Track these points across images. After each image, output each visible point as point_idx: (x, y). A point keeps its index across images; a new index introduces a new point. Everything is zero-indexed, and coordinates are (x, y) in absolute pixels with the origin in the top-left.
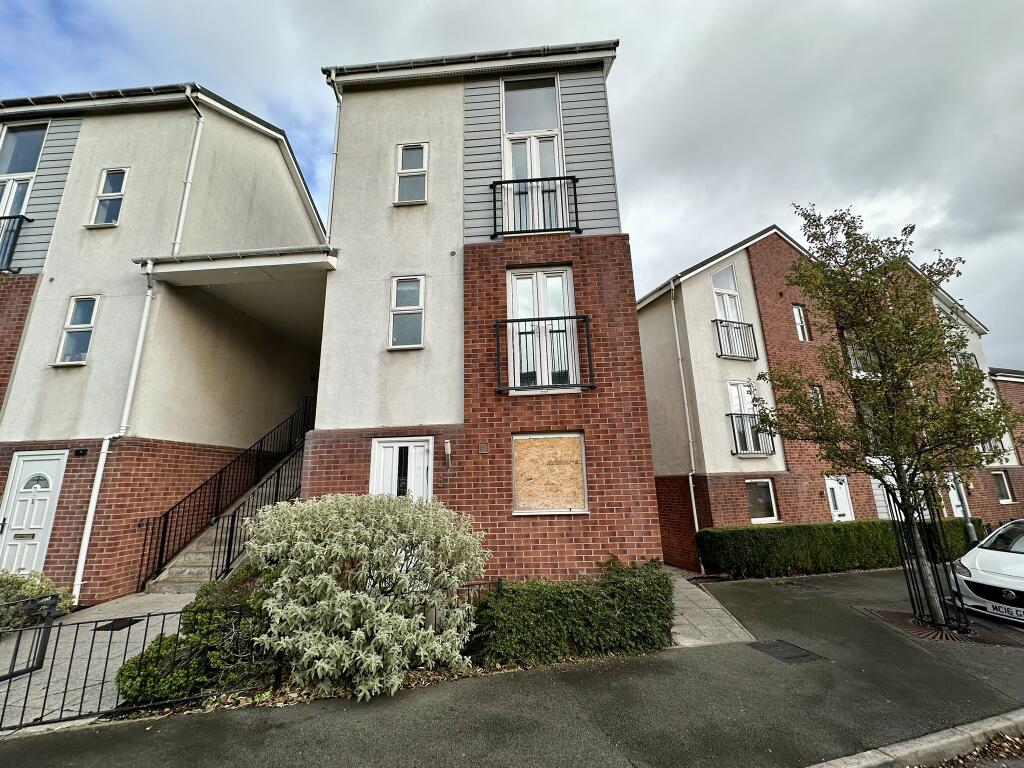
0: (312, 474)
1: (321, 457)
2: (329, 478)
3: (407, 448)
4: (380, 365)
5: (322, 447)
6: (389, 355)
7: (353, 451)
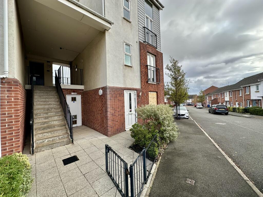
0: (110, 100)
1: (112, 95)
2: (115, 101)
3: (131, 93)
4: (123, 69)
5: (112, 92)
6: (125, 66)
7: (120, 93)
